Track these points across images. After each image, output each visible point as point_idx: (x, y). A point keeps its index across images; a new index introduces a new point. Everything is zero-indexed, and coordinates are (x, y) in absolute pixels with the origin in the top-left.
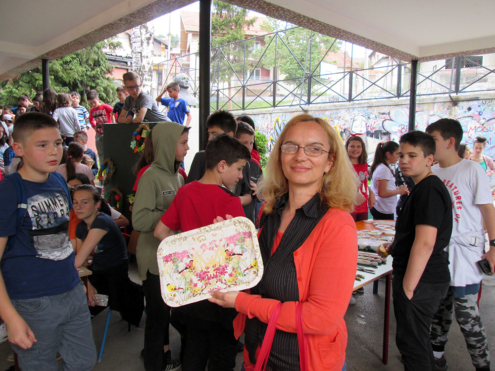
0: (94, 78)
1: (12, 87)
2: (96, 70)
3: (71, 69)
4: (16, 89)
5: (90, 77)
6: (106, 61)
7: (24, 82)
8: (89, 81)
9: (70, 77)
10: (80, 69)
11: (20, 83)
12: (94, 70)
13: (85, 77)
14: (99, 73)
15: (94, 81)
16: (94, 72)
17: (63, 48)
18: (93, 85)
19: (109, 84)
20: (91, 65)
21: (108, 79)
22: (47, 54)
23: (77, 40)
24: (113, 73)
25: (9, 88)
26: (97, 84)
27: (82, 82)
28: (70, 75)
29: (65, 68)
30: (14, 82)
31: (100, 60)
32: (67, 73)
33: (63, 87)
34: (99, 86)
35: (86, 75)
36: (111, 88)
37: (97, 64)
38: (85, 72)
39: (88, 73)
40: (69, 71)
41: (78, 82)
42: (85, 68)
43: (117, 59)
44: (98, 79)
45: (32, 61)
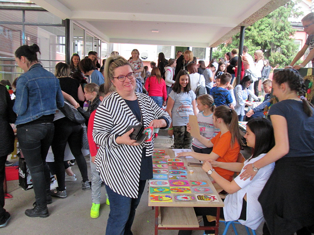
0: (279, 39)
1: (226, 48)
2: (281, 33)
3: (264, 34)
4: (229, 49)
5: (277, 39)
6: (290, 26)
7: (234, 45)
8: (276, 42)
9: (262, 40)
10: (270, 33)
11: (231, 45)
12: (280, 33)
13: (273, 39)
14: (284, 35)
15: (279, 42)
16: (280, 35)
17: (254, 16)
18: (279, 44)
19: (290, 43)
20: (278, 30)
21: (290, 39)
22: (244, 22)
23: (263, 7)
24: (295, 35)
25: (224, 49)
26: (281, 44)
27: (270, 43)
28: (263, 38)
29: (260, 34)
30: (228, 45)
31: (285, 26)
32: (261, 37)
33: (257, 46)
34: (283, 44)
35: (274, 37)
36: (292, 46)
37: (283, 29)
38: (273, 35)
39: (276, 36)
40: (262, 36)
41: (268, 43)
42: (274, 32)
43: (299, 25)
44: (283, 40)
45: (235, 29)
